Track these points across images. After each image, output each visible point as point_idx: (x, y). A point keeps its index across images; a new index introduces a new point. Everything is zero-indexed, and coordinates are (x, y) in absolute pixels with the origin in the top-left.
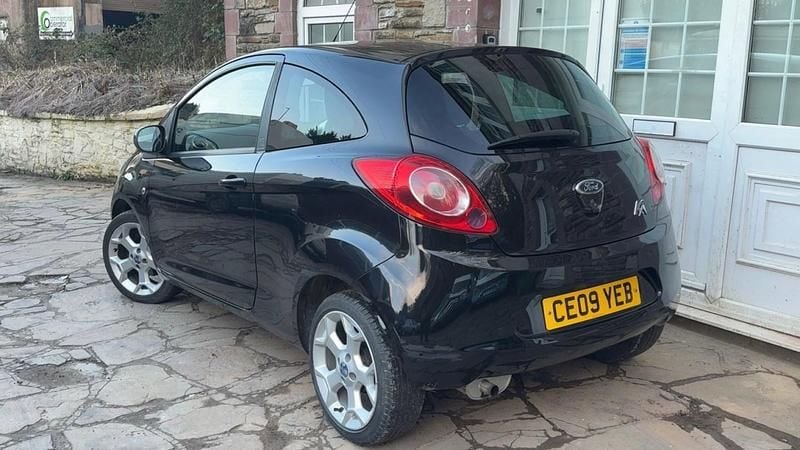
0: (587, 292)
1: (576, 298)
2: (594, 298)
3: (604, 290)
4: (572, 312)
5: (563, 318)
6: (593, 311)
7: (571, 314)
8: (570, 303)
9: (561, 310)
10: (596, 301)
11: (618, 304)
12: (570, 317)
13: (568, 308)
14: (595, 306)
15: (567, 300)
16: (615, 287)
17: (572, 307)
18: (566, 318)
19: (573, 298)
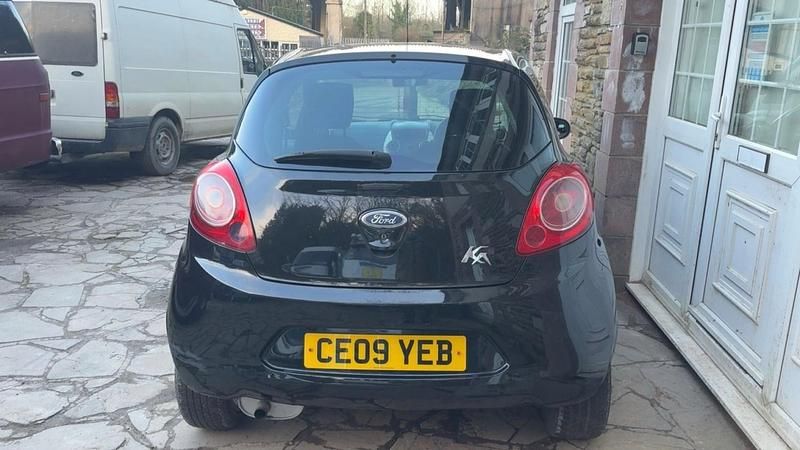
0: (371, 339)
1: (353, 342)
2: (381, 347)
3: (401, 342)
4: (343, 356)
5: (330, 359)
6: (376, 360)
7: (341, 358)
8: (342, 345)
9: (329, 350)
10: (385, 352)
11: (420, 362)
12: (339, 360)
13: (339, 351)
14: (381, 357)
15: (339, 341)
16: (421, 343)
17: (344, 350)
18: (334, 359)
19: (349, 341)
